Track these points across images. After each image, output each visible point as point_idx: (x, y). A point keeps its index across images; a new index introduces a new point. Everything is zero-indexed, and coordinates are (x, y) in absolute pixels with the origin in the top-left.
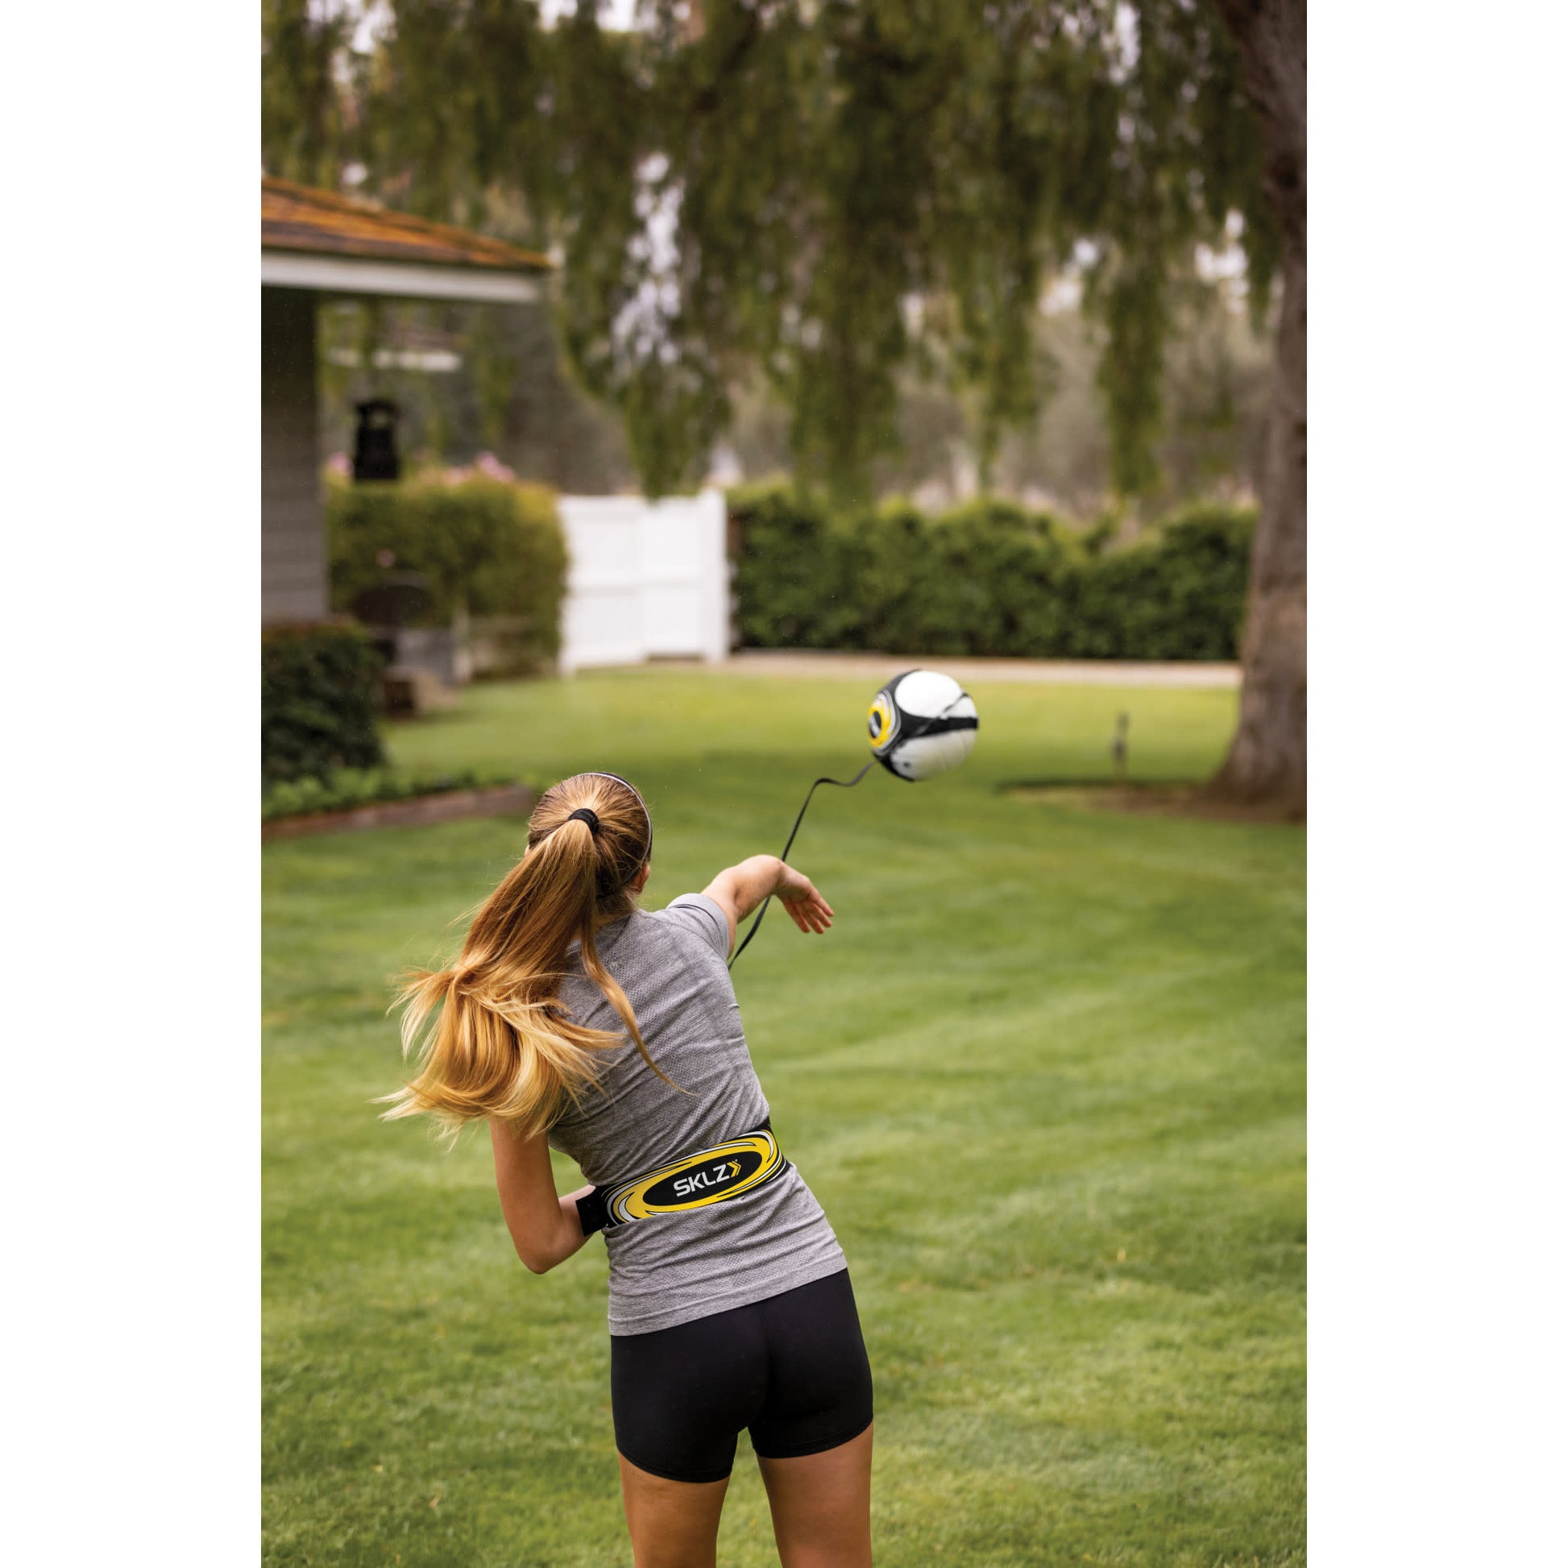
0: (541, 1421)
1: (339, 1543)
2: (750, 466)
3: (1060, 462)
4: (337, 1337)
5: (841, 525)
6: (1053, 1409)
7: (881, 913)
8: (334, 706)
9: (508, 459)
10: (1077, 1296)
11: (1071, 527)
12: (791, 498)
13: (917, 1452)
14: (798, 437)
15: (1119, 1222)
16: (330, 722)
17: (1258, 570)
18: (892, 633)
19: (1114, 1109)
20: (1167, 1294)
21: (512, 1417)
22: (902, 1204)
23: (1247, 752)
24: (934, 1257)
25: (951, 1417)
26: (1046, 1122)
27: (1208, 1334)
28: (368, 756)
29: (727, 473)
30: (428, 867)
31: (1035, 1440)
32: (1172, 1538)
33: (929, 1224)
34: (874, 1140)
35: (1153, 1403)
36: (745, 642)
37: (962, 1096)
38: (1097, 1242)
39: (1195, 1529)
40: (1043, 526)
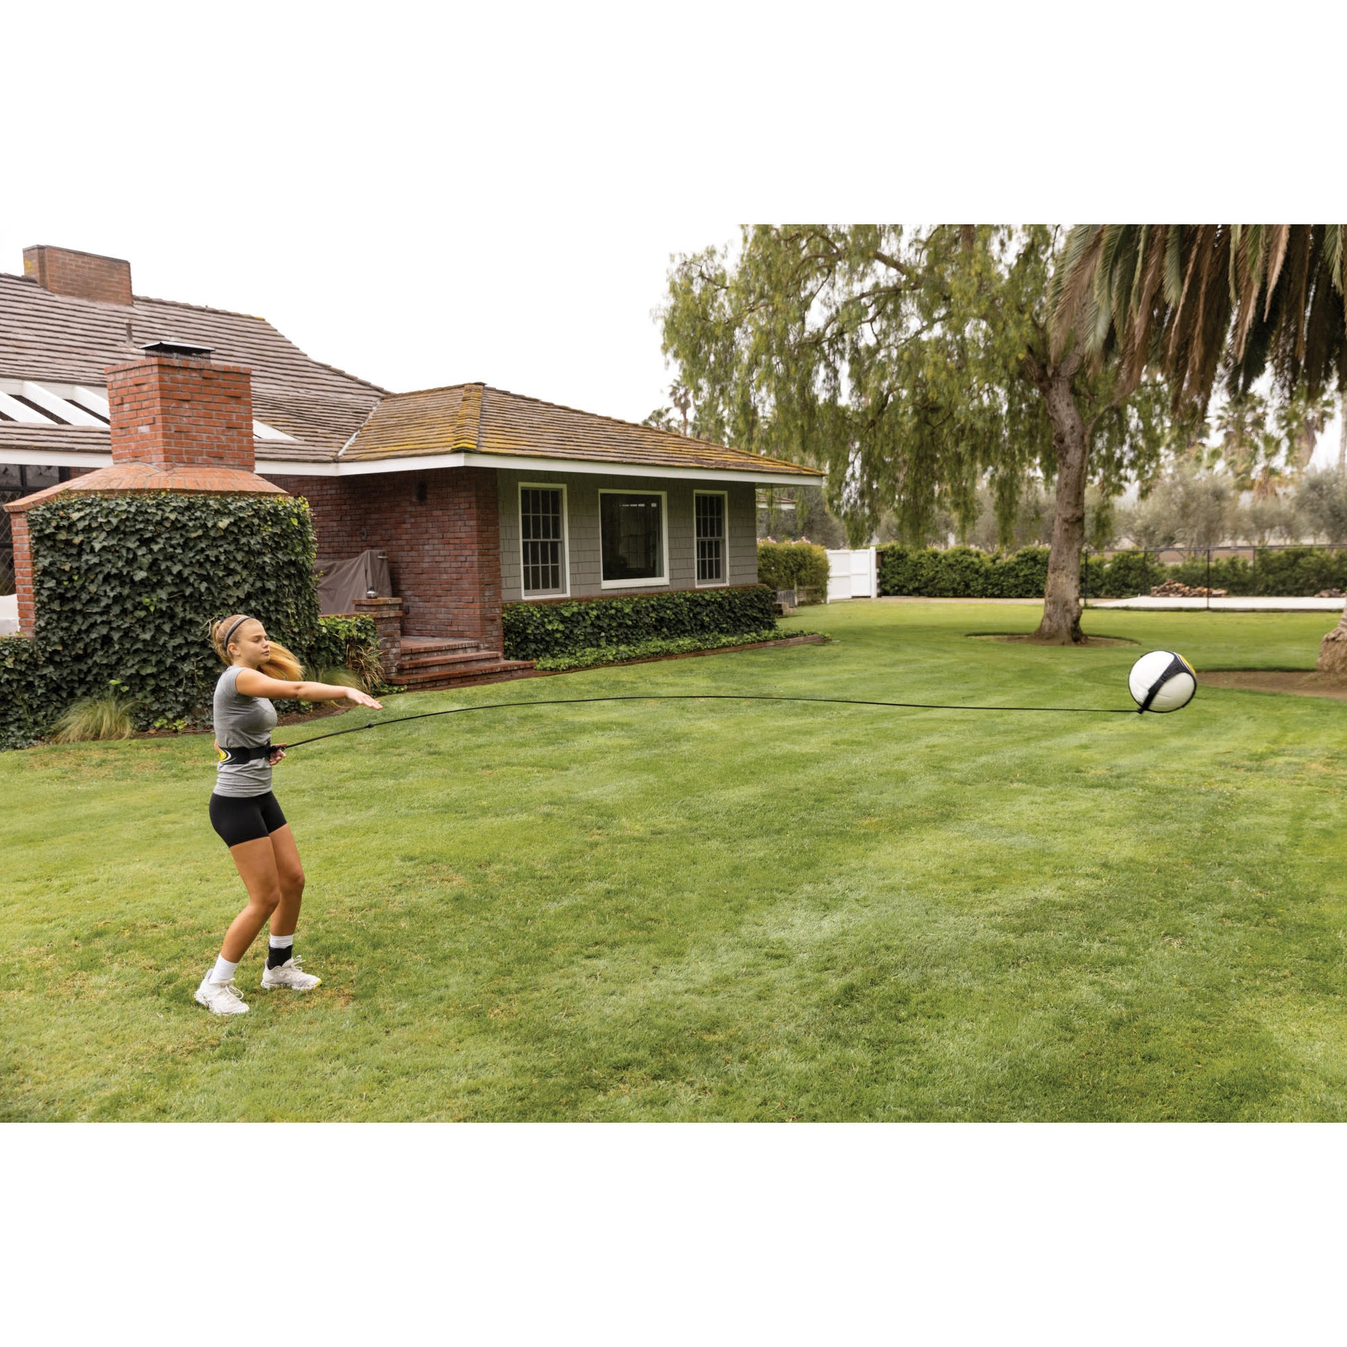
0: (837, 822)
1: (777, 857)
2: (883, 539)
3: (983, 536)
4: (772, 796)
5: (913, 556)
6: (1000, 822)
7: (932, 672)
8: (761, 611)
9: (808, 538)
10: (1005, 788)
11: (986, 556)
12: (898, 547)
13: (956, 834)
14: (900, 528)
15: (1017, 765)
16: (760, 615)
17: (1051, 566)
18: (929, 589)
19: (1012, 731)
20: (1034, 787)
21: (828, 821)
22: (946, 759)
23: (1047, 623)
24: (957, 775)
25: (966, 824)
26: (990, 735)
27: (1048, 800)
28: (771, 626)
29: (876, 541)
30: (790, 659)
31: (995, 831)
32: (1042, 862)
33: (955, 765)
34: (936, 739)
35: (1032, 821)
36: (883, 593)
37: (963, 727)
38: (1010, 771)
39: (1050, 859)
40: (978, 555)
